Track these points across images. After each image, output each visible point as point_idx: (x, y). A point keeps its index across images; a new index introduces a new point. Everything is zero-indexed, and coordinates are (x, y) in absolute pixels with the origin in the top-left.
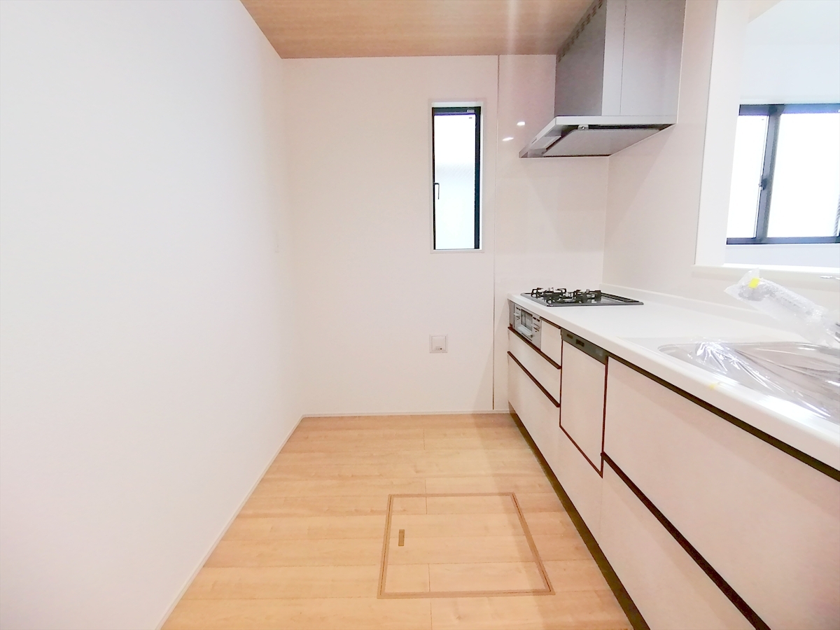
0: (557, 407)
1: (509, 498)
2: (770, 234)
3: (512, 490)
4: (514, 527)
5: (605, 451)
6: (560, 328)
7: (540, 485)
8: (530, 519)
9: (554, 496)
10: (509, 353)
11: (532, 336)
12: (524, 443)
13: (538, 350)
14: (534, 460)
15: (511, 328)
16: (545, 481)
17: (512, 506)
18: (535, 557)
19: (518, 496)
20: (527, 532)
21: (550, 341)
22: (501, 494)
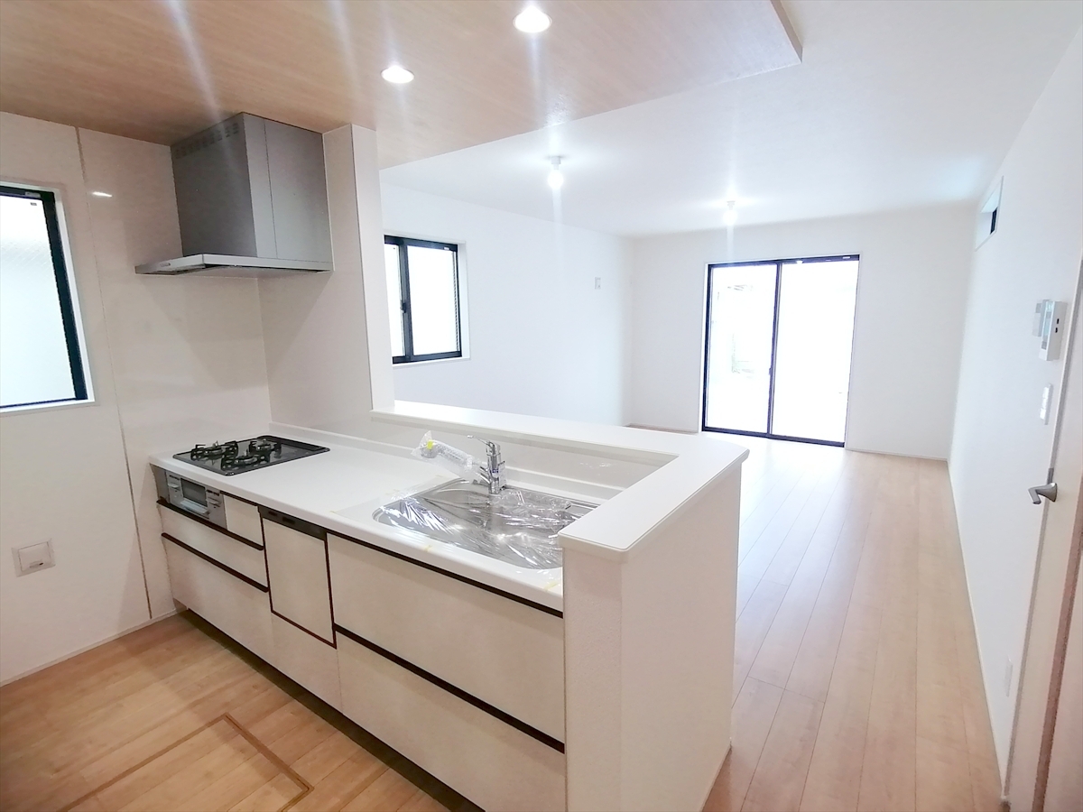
0: (266, 592)
1: (223, 723)
2: (417, 352)
3: (222, 712)
4: (242, 751)
5: (335, 622)
6: (255, 504)
7: (255, 687)
8: (256, 731)
9: (276, 691)
10: (165, 535)
11: (208, 513)
12: (213, 644)
13: (224, 531)
14: (236, 661)
15: (163, 502)
16: (259, 678)
17: (230, 729)
18: (281, 766)
19: (235, 714)
20: (261, 748)
21: (242, 521)
22: (210, 724)
